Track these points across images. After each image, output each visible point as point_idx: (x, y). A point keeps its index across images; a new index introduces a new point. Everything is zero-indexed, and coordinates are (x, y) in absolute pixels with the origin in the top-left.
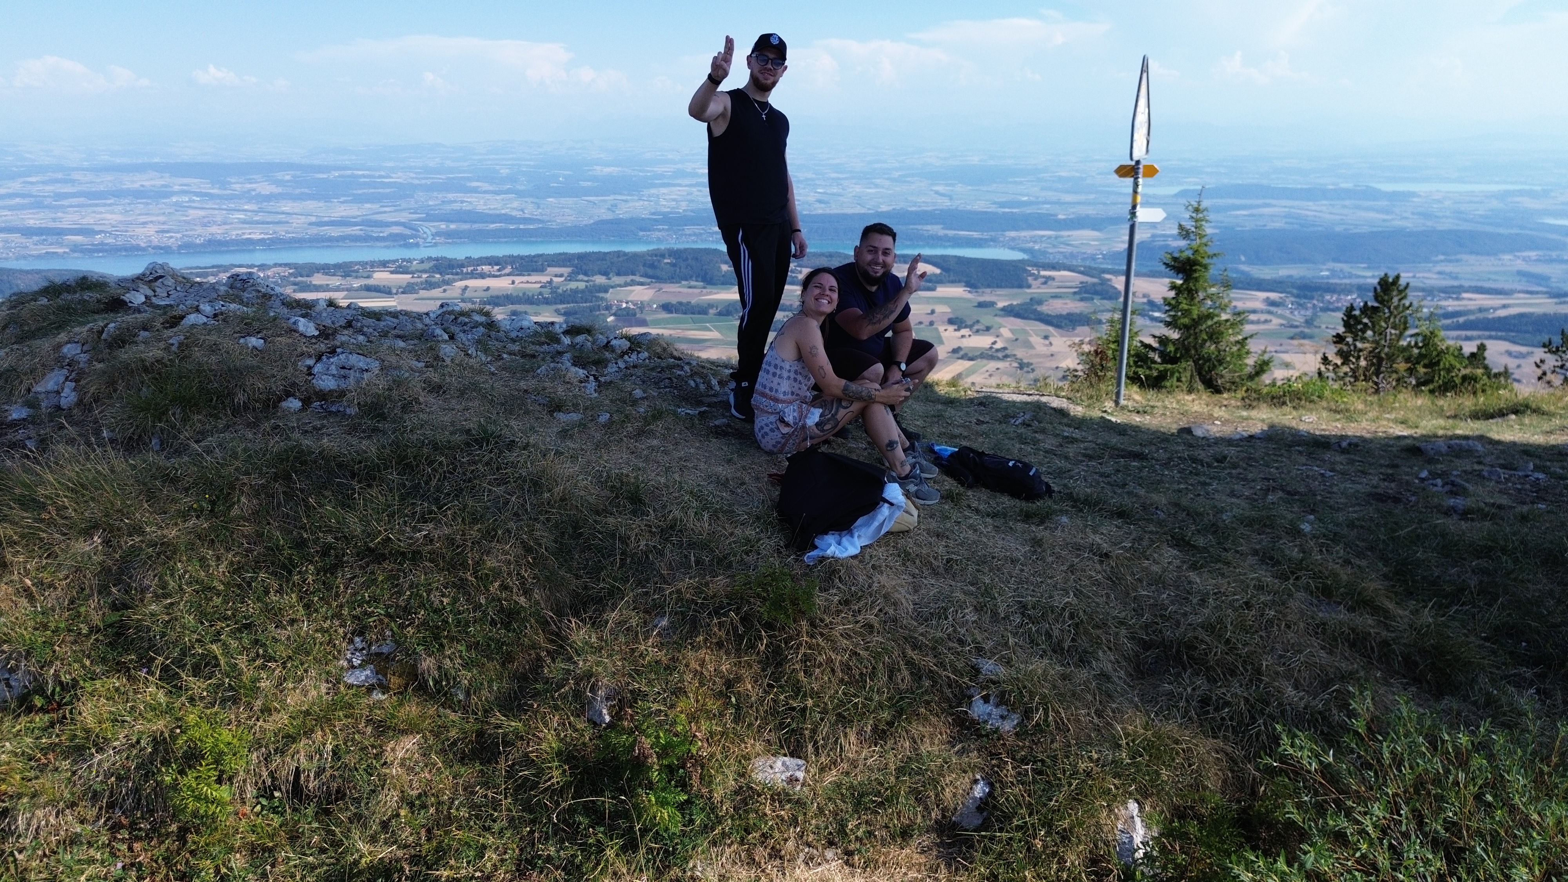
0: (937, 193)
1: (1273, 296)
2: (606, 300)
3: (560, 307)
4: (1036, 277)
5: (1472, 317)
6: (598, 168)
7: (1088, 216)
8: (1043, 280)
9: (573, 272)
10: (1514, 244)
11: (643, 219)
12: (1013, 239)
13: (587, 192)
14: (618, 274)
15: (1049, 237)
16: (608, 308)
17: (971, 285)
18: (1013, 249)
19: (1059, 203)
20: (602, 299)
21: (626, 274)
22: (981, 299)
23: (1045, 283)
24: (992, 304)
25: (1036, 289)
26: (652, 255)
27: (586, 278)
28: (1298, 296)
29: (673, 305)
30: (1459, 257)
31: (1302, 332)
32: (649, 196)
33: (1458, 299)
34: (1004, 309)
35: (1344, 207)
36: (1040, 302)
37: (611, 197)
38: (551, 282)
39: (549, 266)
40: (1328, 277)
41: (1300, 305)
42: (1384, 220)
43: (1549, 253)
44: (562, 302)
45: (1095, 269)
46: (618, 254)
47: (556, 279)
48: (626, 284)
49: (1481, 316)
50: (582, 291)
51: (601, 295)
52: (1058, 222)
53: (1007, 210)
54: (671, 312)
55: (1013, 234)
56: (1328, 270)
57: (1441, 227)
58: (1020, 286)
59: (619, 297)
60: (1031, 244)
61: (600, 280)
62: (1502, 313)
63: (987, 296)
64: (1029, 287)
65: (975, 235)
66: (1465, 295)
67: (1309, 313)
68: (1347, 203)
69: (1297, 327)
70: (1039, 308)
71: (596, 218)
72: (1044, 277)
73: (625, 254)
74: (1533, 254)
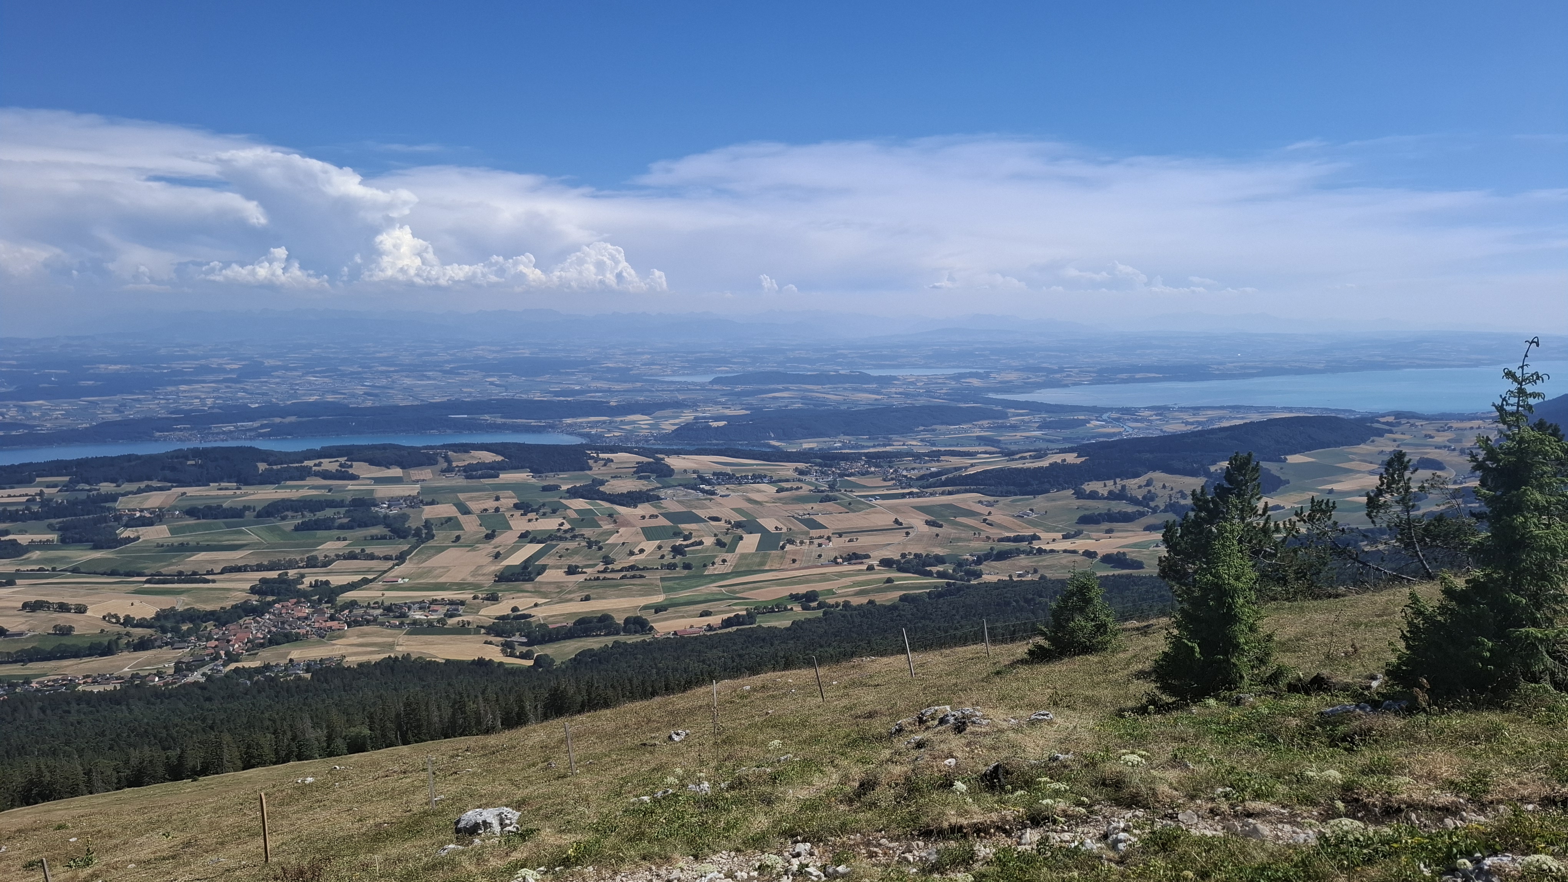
0: (492, 383)
1: (801, 466)
2: (115, 509)
3: (54, 521)
4: (596, 460)
5: (951, 476)
6: (102, 366)
7: (637, 402)
8: (603, 462)
9: (70, 481)
10: (972, 416)
11: (159, 419)
12: (570, 425)
13: (89, 391)
14: (130, 480)
15: (604, 422)
16: (118, 518)
17: (536, 471)
18: (571, 434)
19: (609, 391)
20: (109, 509)
21: (140, 479)
22: (545, 483)
23: (605, 465)
24: (556, 488)
25: (597, 471)
26: (172, 458)
27: (88, 487)
28: (820, 465)
29: (199, 510)
30: (934, 427)
31: (827, 496)
32: (166, 393)
33: (938, 461)
34: (568, 491)
35: (845, 389)
36: (602, 483)
37: (118, 397)
38: (41, 494)
39: (38, 476)
40: (841, 448)
41: (822, 473)
42: (876, 400)
43: (997, 421)
44: (56, 516)
45: (649, 449)
46: (129, 458)
47: (46, 491)
48: (140, 491)
49: (957, 474)
50: (83, 502)
51: (107, 505)
52: (612, 408)
53: (562, 398)
54: (199, 518)
55: (569, 421)
56: (840, 442)
57: (918, 404)
58: (583, 469)
59: (131, 506)
60: (588, 430)
61: (106, 487)
62: (971, 471)
63: (550, 480)
64: (590, 469)
65: (533, 423)
66: (942, 458)
67: (831, 478)
68: (847, 385)
69: (823, 491)
70: (602, 489)
71: (100, 421)
72: (603, 459)
73: (138, 457)
74: (985, 423)
